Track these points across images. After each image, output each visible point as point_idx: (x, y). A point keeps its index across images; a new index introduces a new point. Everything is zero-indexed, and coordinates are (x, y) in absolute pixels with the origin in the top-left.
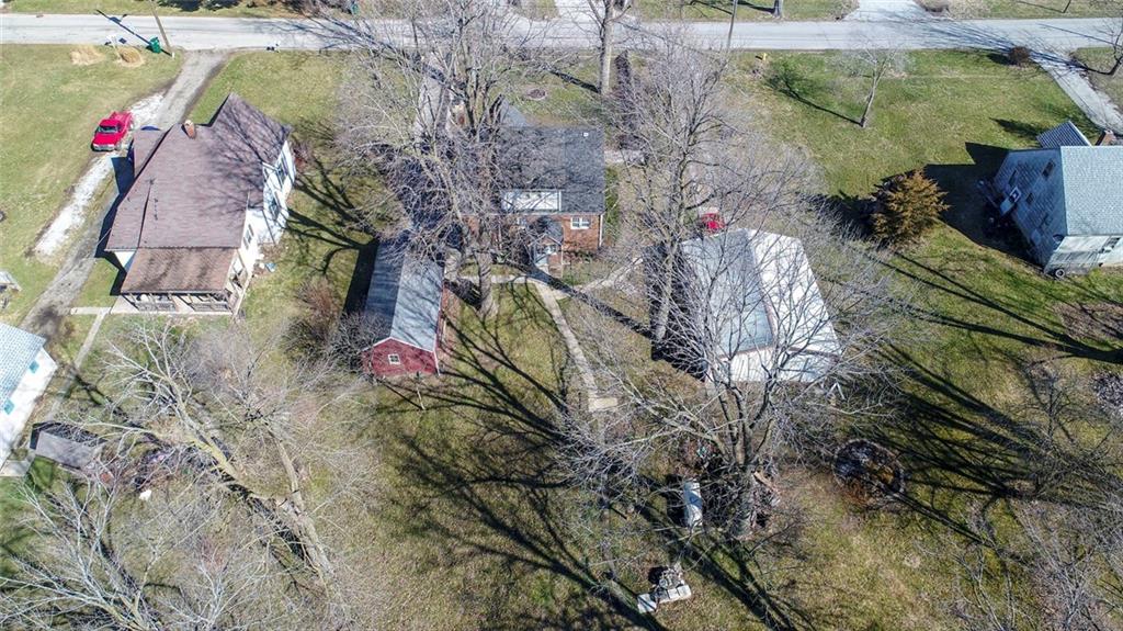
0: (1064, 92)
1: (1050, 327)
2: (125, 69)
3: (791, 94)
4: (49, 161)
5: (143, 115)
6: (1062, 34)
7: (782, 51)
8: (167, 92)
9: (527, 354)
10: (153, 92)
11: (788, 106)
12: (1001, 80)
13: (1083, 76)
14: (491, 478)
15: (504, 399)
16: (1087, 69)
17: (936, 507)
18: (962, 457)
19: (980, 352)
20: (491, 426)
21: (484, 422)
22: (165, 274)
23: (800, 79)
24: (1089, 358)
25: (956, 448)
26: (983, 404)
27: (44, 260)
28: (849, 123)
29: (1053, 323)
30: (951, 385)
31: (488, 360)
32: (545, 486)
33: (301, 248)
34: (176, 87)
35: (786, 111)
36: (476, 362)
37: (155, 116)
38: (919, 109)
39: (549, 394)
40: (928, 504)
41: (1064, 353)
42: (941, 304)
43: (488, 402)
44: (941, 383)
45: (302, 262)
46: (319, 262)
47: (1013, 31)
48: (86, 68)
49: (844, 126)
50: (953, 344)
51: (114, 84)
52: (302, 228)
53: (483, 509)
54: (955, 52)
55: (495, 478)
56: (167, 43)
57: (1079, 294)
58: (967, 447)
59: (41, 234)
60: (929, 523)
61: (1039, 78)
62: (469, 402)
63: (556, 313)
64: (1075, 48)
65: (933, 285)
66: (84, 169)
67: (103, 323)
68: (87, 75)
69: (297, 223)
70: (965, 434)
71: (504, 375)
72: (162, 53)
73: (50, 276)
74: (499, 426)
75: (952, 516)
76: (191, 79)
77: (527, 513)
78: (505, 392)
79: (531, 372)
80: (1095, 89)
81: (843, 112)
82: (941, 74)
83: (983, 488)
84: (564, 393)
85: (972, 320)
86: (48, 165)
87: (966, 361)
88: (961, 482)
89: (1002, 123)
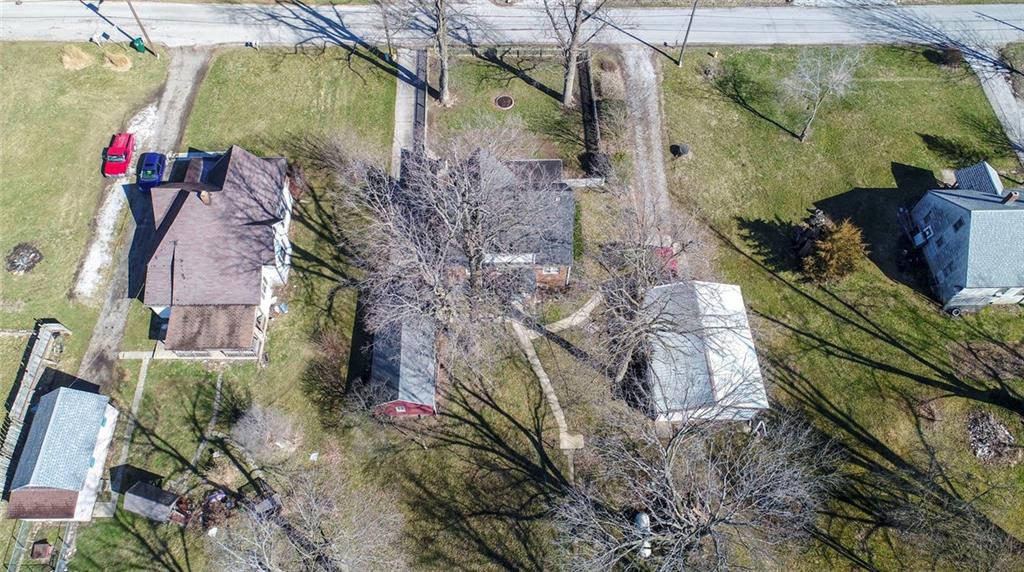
0: (986, 99)
1: (941, 367)
2: (115, 73)
3: (739, 101)
4: (67, 189)
5: (142, 132)
6: (994, 25)
7: (733, 46)
8: (160, 102)
9: (507, 394)
10: (147, 103)
11: (735, 115)
12: (933, 84)
13: (1007, 79)
14: (483, 512)
15: (491, 438)
16: (1012, 70)
17: (832, 534)
18: (856, 490)
19: (880, 391)
20: (481, 463)
21: (476, 460)
23: (748, 82)
24: (968, 397)
25: (853, 481)
26: (877, 441)
27: (86, 302)
28: (789, 137)
29: (944, 363)
30: (853, 422)
31: (475, 400)
32: (527, 518)
33: (306, 286)
34: (167, 96)
35: (732, 121)
36: (466, 403)
37: (153, 132)
38: (854, 120)
39: (526, 432)
40: (825, 532)
41: (948, 393)
42: (854, 342)
43: (478, 440)
44: (845, 420)
45: (309, 302)
46: (324, 301)
47: (948, 22)
48: (77, 72)
49: (785, 139)
50: (859, 381)
51: (108, 94)
52: (304, 264)
53: (479, 541)
54: (892, 48)
55: (487, 512)
56: (148, 39)
57: (968, 333)
58: (860, 479)
59: (77, 274)
60: (824, 550)
61: (967, 81)
62: (463, 441)
63: (531, 353)
64: (1005, 42)
65: (848, 321)
66: (101, 199)
67: (149, 367)
68: (80, 84)
69: (299, 258)
70: (861, 468)
71: (490, 415)
72: (146, 52)
73: (94, 319)
74: (487, 463)
75: (843, 542)
76: (180, 85)
77: (514, 544)
78: (491, 431)
79: (512, 412)
80: (1015, 96)
81: (784, 122)
82: (878, 76)
83: (869, 518)
84: (538, 432)
85: (876, 357)
86: (67, 195)
87: (867, 399)
88: (853, 512)
89: (927, 139)
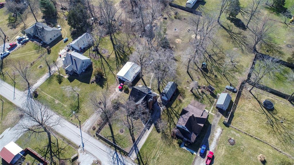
1: (100, 59)
3: (78, 107)
11: (82, 105)
12: (44, 92)
13: (32, 86)
16: (29, 87)
19: (110, 60)
22: (200, 105)
23: (72, 110)
26: (116, 57)
41: (103, 56)
42: (106, 66)
44: (117, 60)
46: (178, 107)
49: (81, 96)
54: (39, 101)
61: (39, 89)
70: (121, 56)
75: (130, 52)
80: (36, 83)
81: (77, 99)
83: (125, 53)
85: (106, 63)
89: (60, 83)
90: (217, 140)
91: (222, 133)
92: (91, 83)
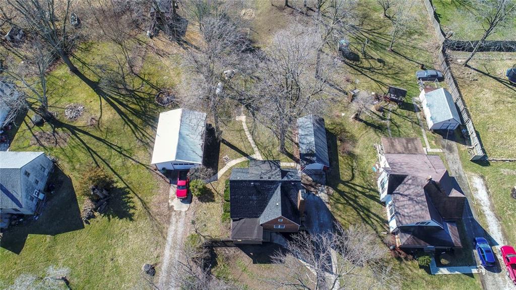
17: (152, 89)
18: (136, 100)
19: (107, 131)
24: (72, 126)
25: (136, 103)
26: (119, 114)
27: (473, 174)
30: (125, 121)
41: (79, 128)
42: (106, 151)
44: (128, 122)
46: (356, 173)
50: (113, 135)
58: (133, 103)
65: (103, 160)
67: (426, 145)
70: (131, 106)
75: (149, 86)
84: (254, 121)
85: (101, 144)
87: (114, 129)
90: (492, 208)
91: (486, 185)
92: (87, 222)
